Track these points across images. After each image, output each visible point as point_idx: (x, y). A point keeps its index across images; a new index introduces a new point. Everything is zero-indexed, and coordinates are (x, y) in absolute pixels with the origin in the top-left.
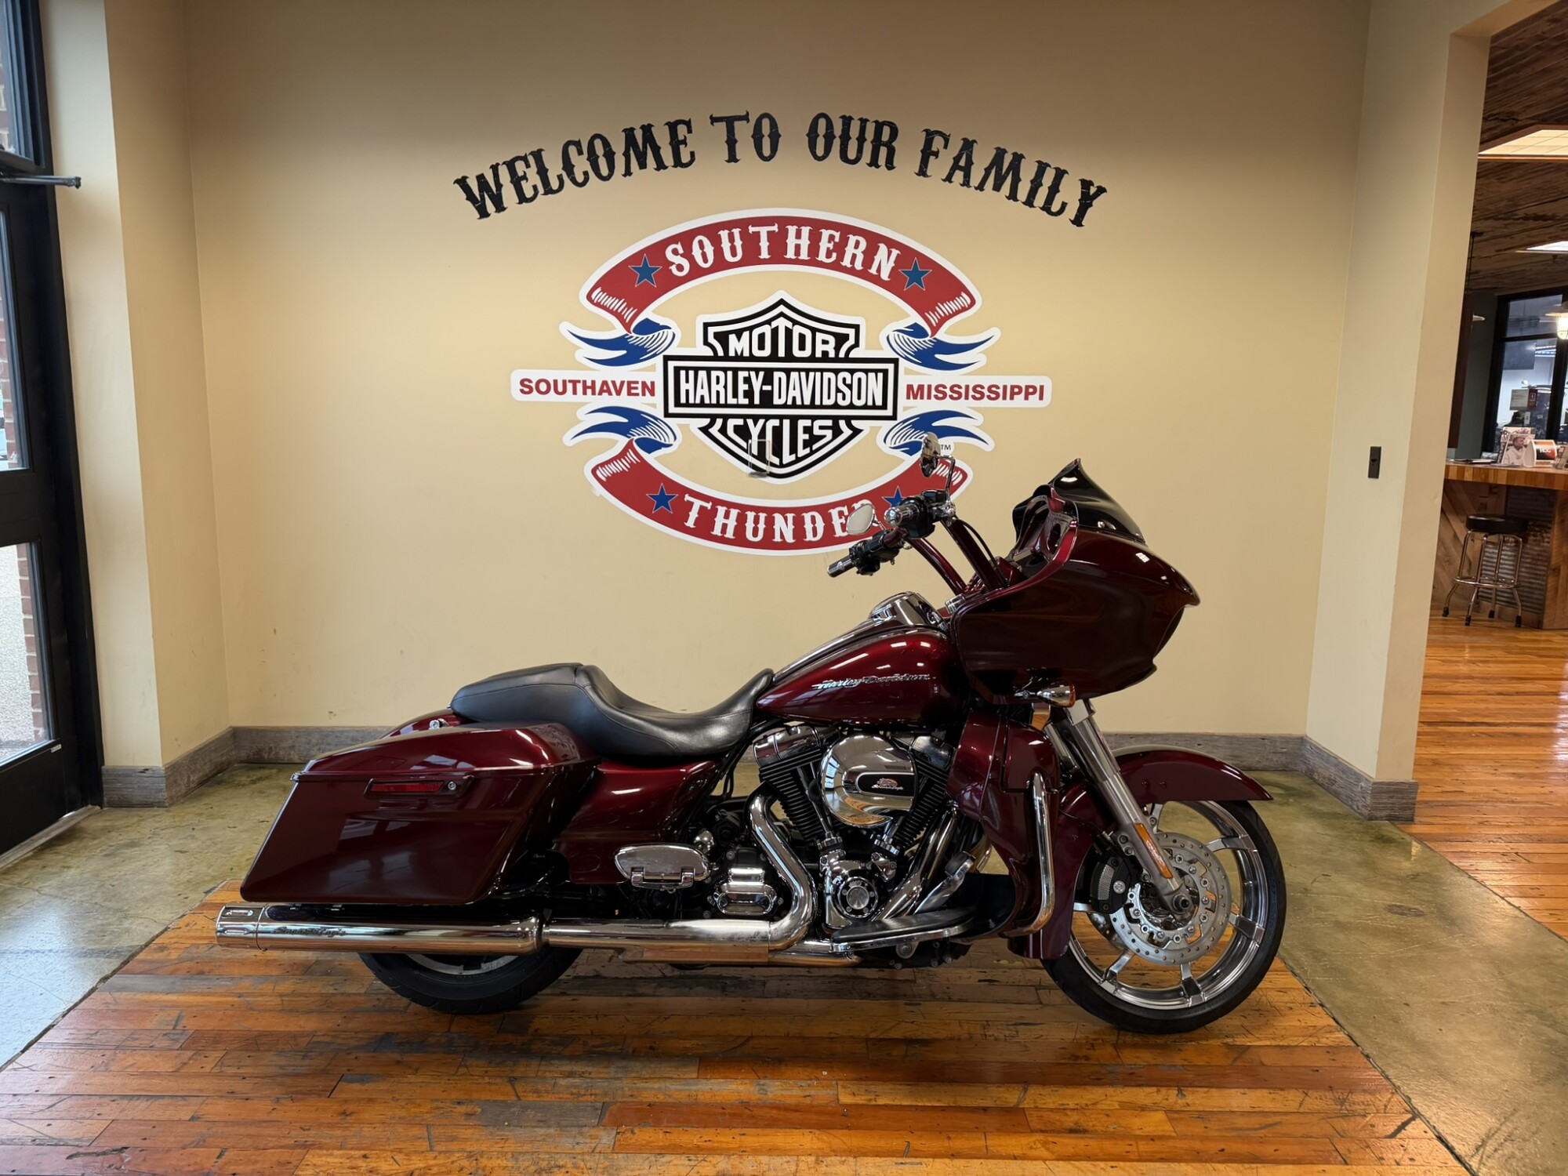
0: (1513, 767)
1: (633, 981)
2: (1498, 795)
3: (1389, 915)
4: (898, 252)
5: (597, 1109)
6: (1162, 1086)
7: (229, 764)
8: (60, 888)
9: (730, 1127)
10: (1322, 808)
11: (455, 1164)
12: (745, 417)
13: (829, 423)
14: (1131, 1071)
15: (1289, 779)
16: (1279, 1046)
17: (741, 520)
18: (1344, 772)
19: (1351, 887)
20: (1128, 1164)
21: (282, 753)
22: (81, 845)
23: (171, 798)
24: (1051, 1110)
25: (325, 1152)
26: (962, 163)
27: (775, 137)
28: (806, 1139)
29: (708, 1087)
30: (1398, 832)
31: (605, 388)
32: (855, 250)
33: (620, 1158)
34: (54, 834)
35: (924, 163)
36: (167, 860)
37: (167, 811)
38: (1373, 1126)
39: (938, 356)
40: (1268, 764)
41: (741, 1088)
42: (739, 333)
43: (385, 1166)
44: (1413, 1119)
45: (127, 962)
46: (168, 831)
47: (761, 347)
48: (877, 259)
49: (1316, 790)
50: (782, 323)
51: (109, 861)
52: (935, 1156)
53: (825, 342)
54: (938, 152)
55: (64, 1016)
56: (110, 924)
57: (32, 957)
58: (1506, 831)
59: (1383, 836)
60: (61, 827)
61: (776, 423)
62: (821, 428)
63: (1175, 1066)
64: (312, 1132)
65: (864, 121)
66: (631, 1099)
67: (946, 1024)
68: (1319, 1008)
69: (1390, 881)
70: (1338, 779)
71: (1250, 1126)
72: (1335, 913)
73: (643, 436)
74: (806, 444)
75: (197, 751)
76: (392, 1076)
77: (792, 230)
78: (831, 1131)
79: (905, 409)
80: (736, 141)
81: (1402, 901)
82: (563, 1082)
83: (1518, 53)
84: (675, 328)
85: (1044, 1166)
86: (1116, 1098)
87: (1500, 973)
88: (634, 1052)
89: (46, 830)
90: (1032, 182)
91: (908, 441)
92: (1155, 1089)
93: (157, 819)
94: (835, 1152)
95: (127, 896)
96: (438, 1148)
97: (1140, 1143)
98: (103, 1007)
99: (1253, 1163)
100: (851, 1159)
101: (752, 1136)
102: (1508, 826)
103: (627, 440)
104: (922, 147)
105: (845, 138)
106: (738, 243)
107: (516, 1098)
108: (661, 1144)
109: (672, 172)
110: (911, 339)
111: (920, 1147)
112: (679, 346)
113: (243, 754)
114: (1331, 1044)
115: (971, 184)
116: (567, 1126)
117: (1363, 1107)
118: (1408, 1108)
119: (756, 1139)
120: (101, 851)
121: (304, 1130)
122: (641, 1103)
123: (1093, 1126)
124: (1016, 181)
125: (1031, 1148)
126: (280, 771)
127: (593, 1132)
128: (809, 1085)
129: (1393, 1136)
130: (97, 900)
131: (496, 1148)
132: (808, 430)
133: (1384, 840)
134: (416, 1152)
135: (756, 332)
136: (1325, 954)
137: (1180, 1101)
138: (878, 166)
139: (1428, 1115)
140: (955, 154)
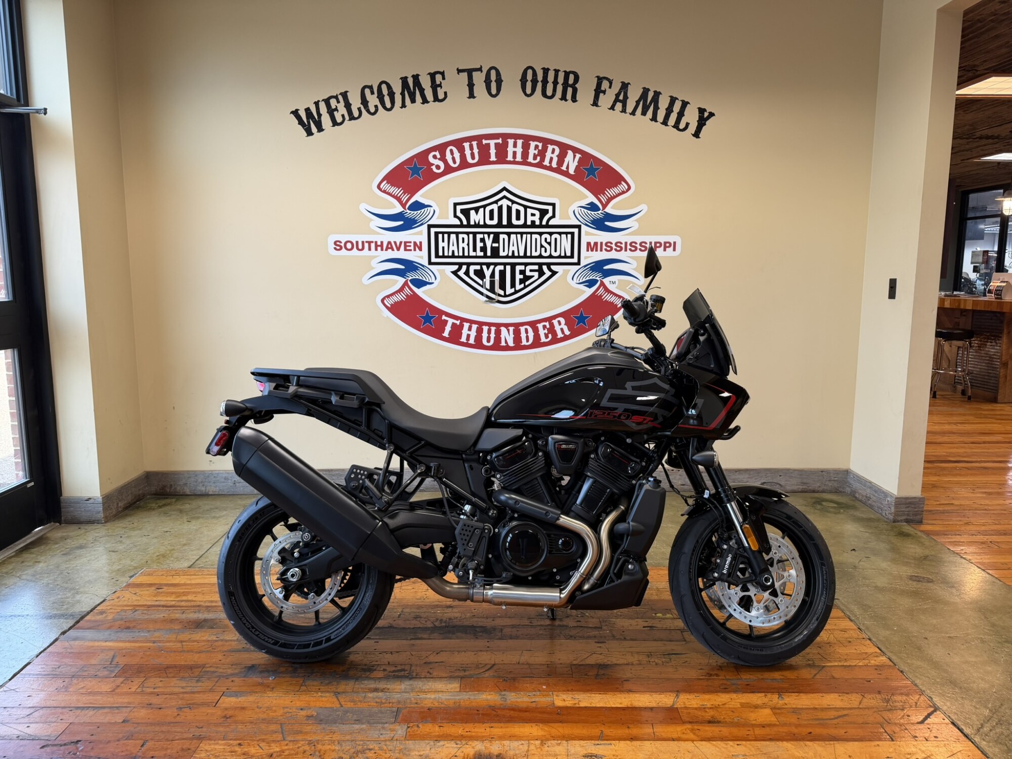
0: (985, 488)
1: (415, 630)
2: (976, 506)
3: (911, 582)
4: (580, 156)
5: (394, 712)
6: (768, 692)
7: (144, 495)
8: (34, 576)
9: (484, 723)
10: (862, 515)
11: (301, 749)
12: (481, 264)
13: (536, 267)
14: (747, 683)
15: (839, 497)
16: (843, 666)
17: (479, 331)
18: (876, 492)
19: (884, 565)
20: (748, 742)
21: (178, 488)
22: (47, 548)
23: (106, 517)
24: (696, 709)
25: (213, 742)
26: (621, 98)
27: (499, 82)
28: (534, 730)
29: (467, 697)
30: (913, 530)
31: (389, 246)
32: (552, 154)
33: (410, 744)
34: (29, 541)
35: (596, 98)
36: (104, 557)
37: (104, 526)
38: (908, 716)
39: (607, 223)
40: (825, 488)
41: (489, 697)
42: (477, 210)
43: (253, 751)
44: (935, 711)
45: (78, 621)
46: (105, 538)
47: (492, 218)
48: (566, 160)
49: (857, 504)
50: (505, 203)
51: (65, 558)
52: (620, 739)
53: (533, 215)
54: (605, 91)
55: (37, 656)
56: (67, 598)
57: (16, 619)
58: (983, 528)
59: (903, 532)
60: (34, 536)
61: (502, 268)
62: (531, 271)
63: (775, 679)
64: (204, 729)
65: (557, 71)
66: (416, 705)
67: (623, 655)
68: (868, 642)
69: (909, 561)
70: (872, 496)
71: (827, 717)
72: (875, 581)
73: (414, 277)
74: (522, 281)
75: (123, 487)
76: (256, 692)
77: (511, 142)
78: (552, 725)
79: (586, 258)
80: (474, 85)
81: (918, 573)
82: (370, 695)
83: (979, 24)
84: (435, 207)
85: (693, 745)
86: (738, 701)
87: (985, 617)
88: (416, 675)
89: (24, 539)
90: (667, 109)
91: (587, 279)
92: (763, 694)
93: (97, 531)
94: (554, 738)
95: (78, 580)
96: (289, 738)
97: (755, 729)
98: (63, 650)
99: (831, 741)
100: (564, 742)
101: (498, 727)
102: (984, 525)
103: (405, 280)
104: (595, 88)
105: (545, 82)
106: (476, 151)
107: (339, 706)
108: (437, 734)
109: (432, 105)
110: (589, 212)
111: (610, 734)
112: (437, 218)
113: (153, 489)
114: (878, 664)
115: (627, 111)
116: (374, 723)
117: (901, 704)
118: (931, 704)
119: (500, 730)
120: (60, 552)
121: (199, 728)
122: (423, 707)
123: (724, 719)
124: (656, 109)
125: (684, 733)
126: (177, 500)
127: (392, 726)
128: (534, 695)
129: (922, 722)
130: (58, 583)
131: (327, 738)
132: (522, 272)
133: (903, 535)
134: (273, 741)
135: (488, 209)
136: (870, 607)
137: (780, 702)
138: (566, 100)
139: (945, 708)
140: (617, 92)
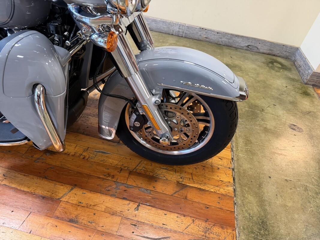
3: (289, 129)
6: (132, 201)
10: (291, 76)
15: (286, 62)
18: (305, 64)
19: (281, 113)
24: (72, 205)
30: (313, 91)
40: (281, 55)
49: (293, 68)
59: (307, 92)
63: (147, 189)
68: (231, 171)
69: (298, 113)
70: (302, 66)
72: (267, 124)
81: (297, 123)
86: (107, 204)
92: (128, 202)
114: (224, 193)
123: (83, 220)
133: (306, 94)
136: (251, 143)
137: (134, 213)
